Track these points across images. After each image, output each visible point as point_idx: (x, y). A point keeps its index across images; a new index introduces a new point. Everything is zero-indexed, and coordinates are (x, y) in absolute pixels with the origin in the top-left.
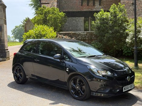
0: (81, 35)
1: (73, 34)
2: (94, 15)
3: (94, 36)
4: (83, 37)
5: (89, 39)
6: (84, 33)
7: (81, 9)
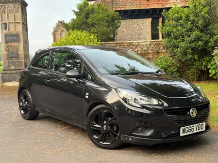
0: (141, 46)
1: (128, 45)
2: (162, 13)
3: (162, 48)
4: (145, 48)
5: (153, 52)
6: (146, 43)
7: (146, 6)
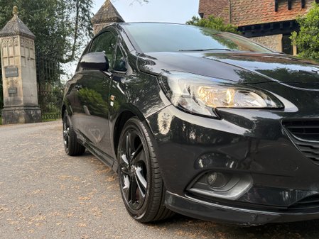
7: (275, 18)
